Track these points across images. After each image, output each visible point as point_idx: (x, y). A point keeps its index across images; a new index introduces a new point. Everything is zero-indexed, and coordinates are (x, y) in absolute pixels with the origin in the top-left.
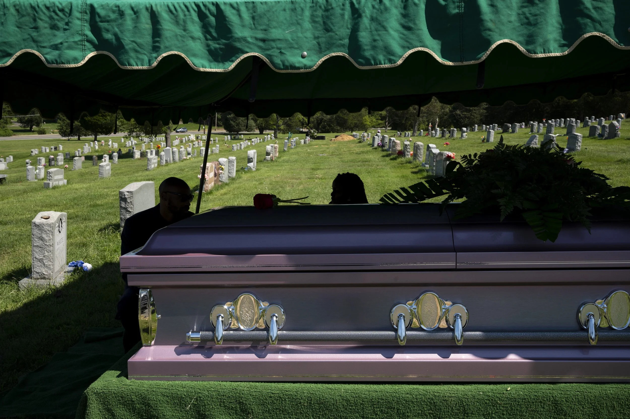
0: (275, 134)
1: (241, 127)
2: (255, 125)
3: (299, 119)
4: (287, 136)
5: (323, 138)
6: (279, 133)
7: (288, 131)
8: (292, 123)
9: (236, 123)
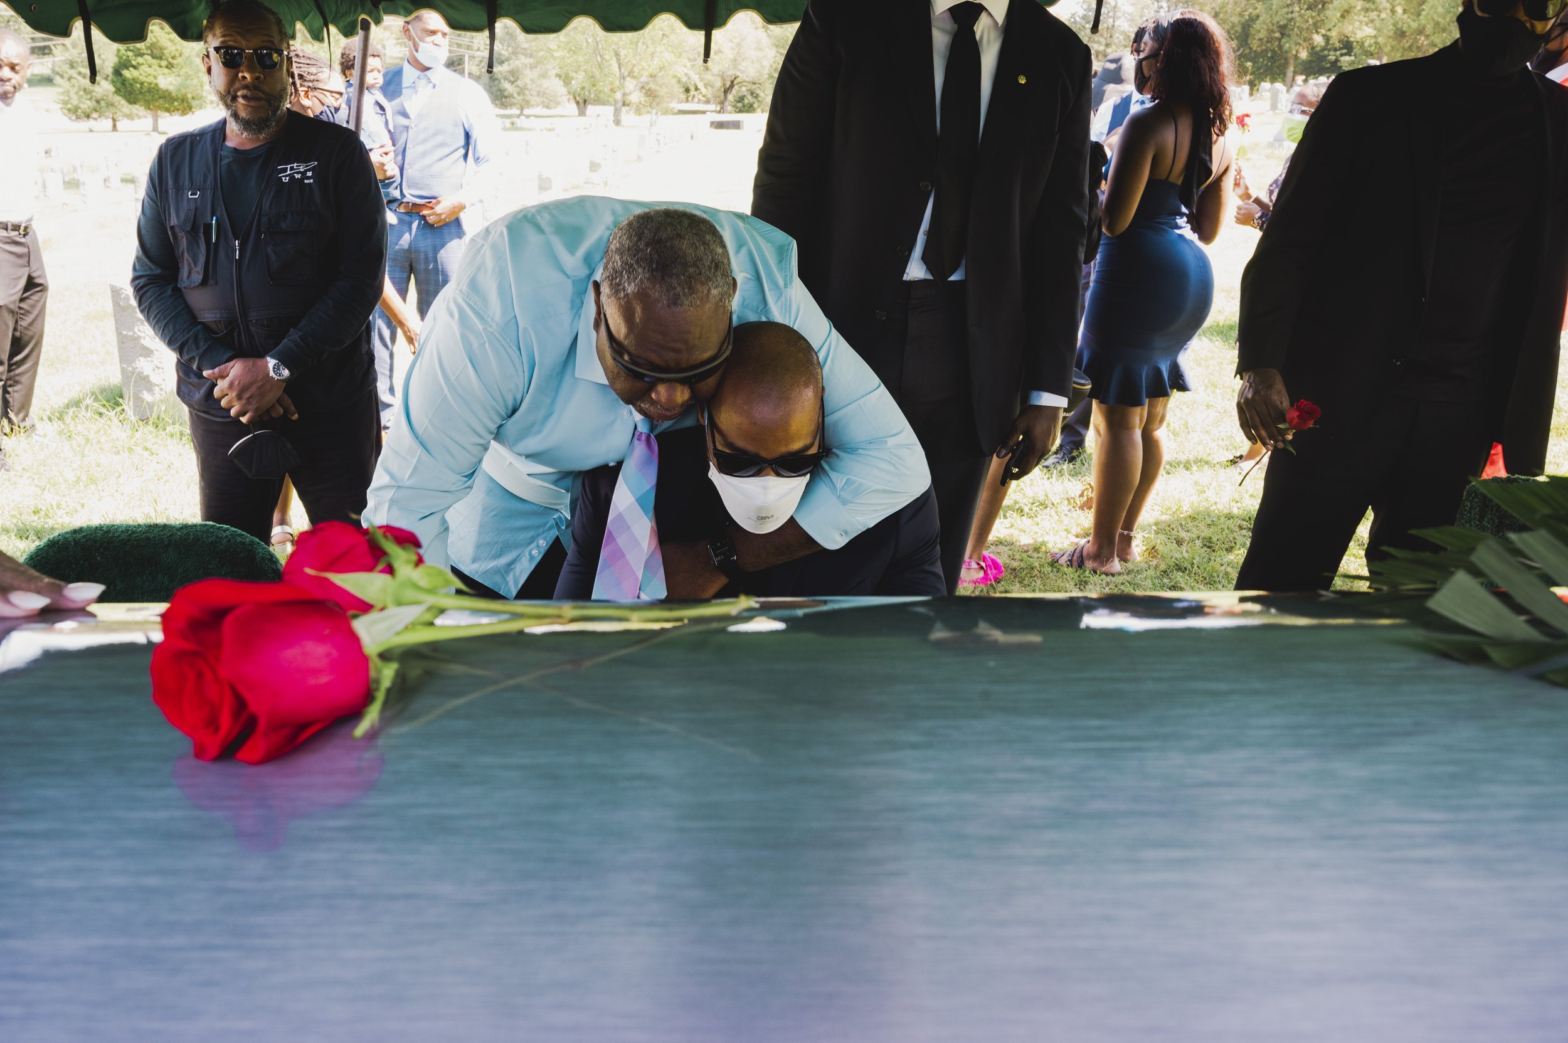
0: (617, 112)
1: (528, 98)
2: (564, 90)
3: (675, 76)
4: (646, 118)
5: (736, 125)
6: (627, 112)
7: (649, 109)
8: (660, 86)
9: (518, 86)
